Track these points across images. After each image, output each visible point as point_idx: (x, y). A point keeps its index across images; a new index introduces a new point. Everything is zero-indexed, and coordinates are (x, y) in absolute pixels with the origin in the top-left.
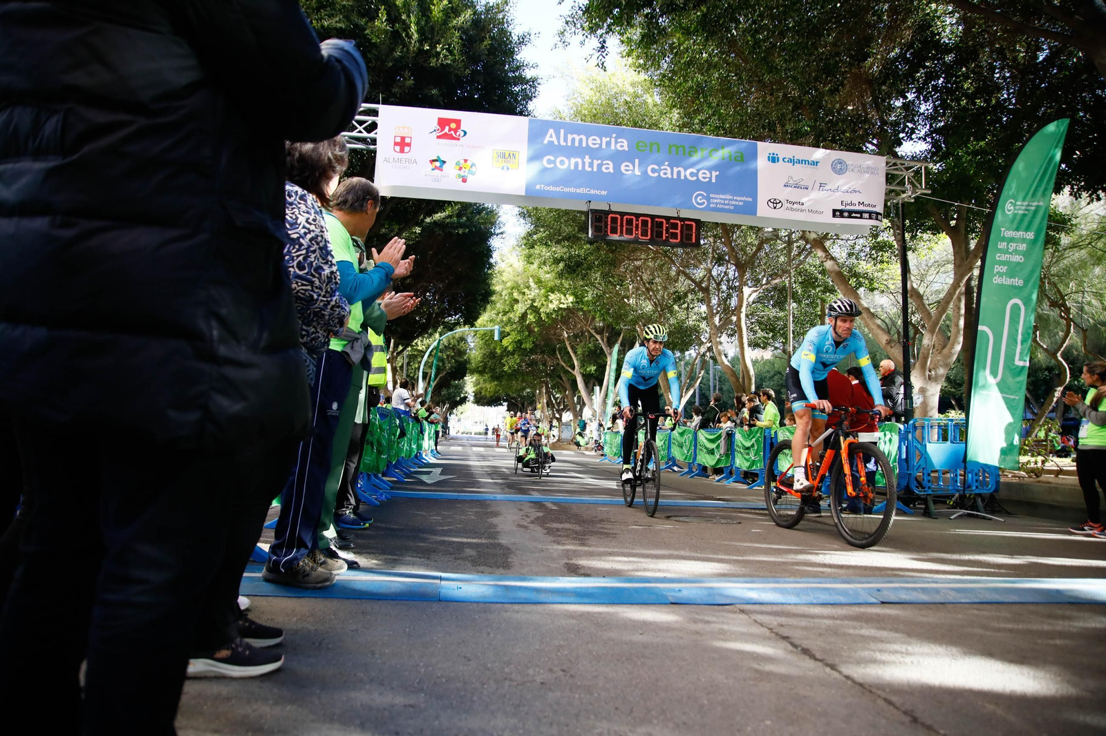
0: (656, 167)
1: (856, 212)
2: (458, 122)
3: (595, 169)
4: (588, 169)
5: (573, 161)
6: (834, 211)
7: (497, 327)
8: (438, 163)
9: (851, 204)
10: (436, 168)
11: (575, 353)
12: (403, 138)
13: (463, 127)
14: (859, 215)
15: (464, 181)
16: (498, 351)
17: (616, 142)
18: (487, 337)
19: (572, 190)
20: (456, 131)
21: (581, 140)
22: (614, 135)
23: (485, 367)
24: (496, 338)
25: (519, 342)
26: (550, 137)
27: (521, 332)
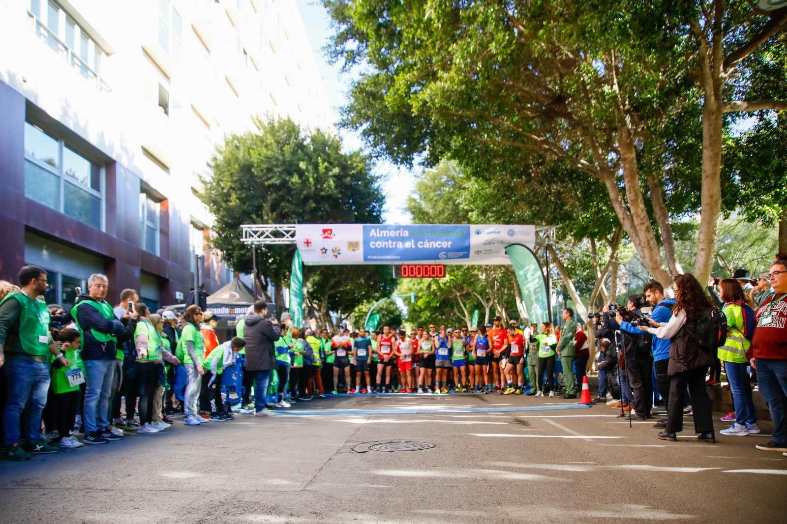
0: (422, 243)
2: (331, 230)
3: (394, 246)
4: (391, 247)
5: (384, 243)
7: (412, 294)
8: (324, 250)
10: (323, 253)
11: (465, 307)
12: (308, 240)
13: (333, 232)
15: (336, 257)
16: (417, 309)
17: (403, 232)
18: (407, 300)
19: (384, 257)
20: (330, 234)
21: (386, 234)
22: (402, 229)
23: (412, 317)
24: (413, 301)
25: (428, 303)
26: (373, 233)
27: (429, 296)
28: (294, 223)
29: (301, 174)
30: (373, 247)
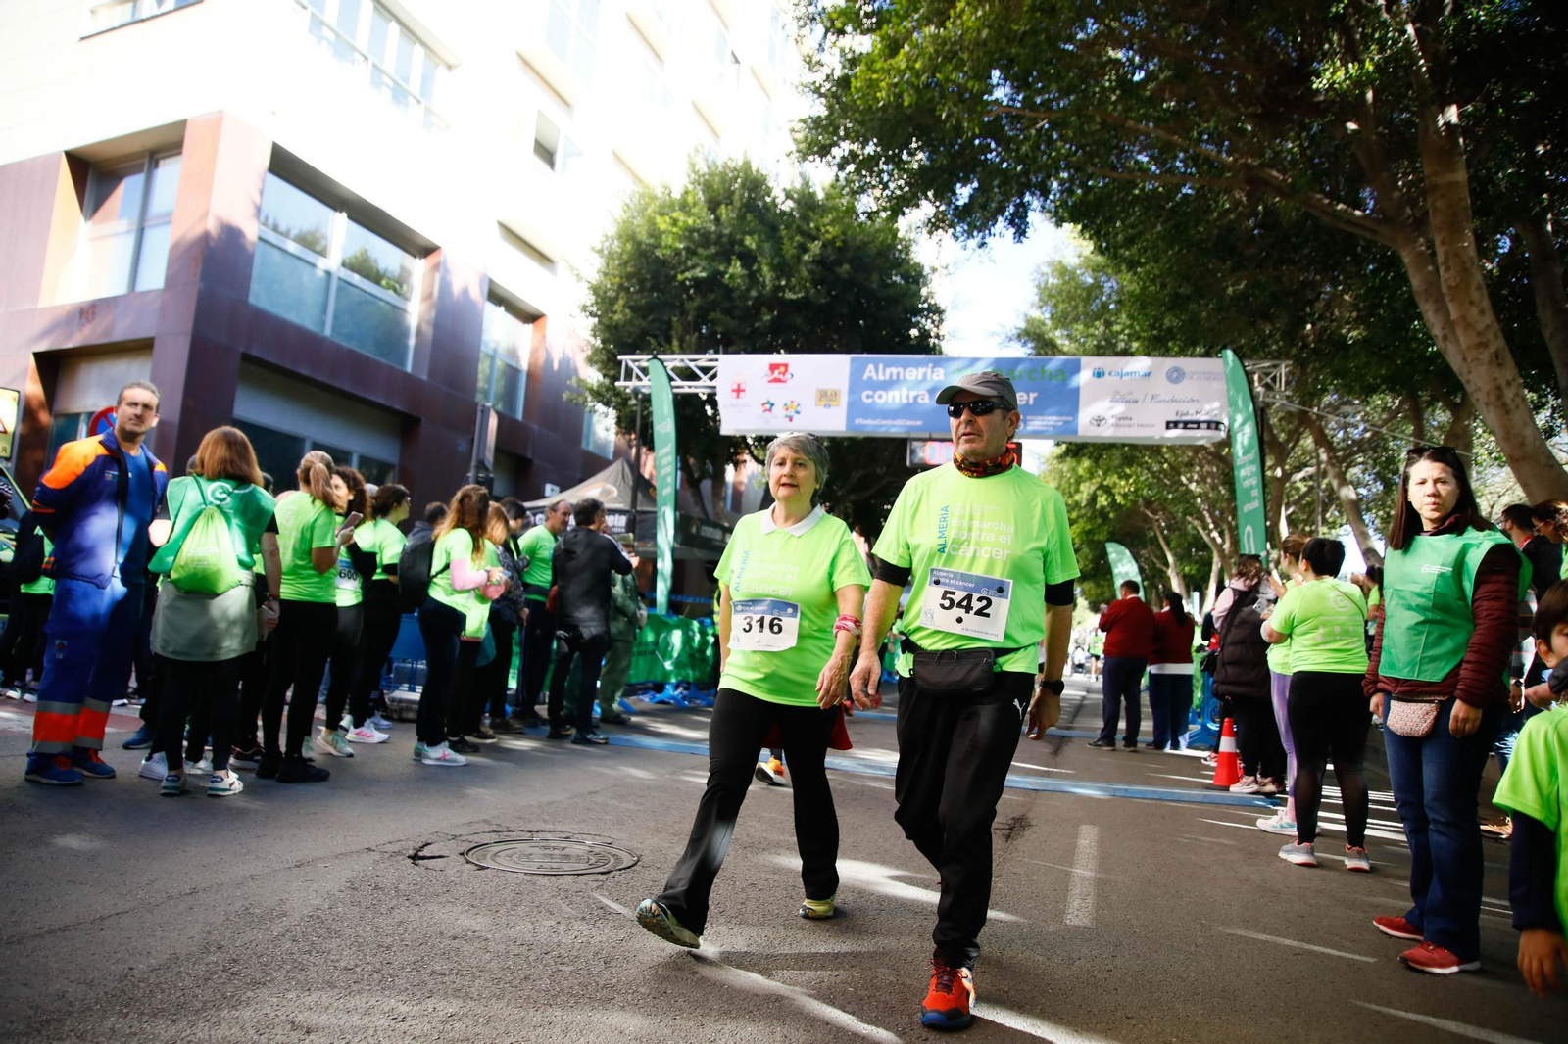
1: (1192, 422)
2: (786, 366)
3: (911, 401)
4: (904, 401)
6: (1168, 423)
8: (769, 406)
9: (1187, 414)
10: (766, 410)
12: (739, 385)
13: (790, 369)
14: (1195, 426)
15: (791, 420)
17: (933, 372)
20: (784, 374)
21: (898, 374)
22: (931, 365)
26: (870, 372)
27: (1091, 519)
28: (717, 352)
29: (748, 258)
30: (870, 400)
